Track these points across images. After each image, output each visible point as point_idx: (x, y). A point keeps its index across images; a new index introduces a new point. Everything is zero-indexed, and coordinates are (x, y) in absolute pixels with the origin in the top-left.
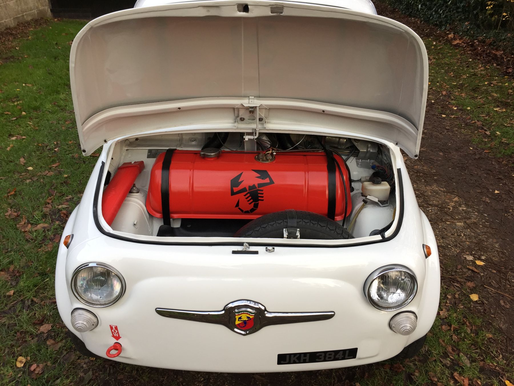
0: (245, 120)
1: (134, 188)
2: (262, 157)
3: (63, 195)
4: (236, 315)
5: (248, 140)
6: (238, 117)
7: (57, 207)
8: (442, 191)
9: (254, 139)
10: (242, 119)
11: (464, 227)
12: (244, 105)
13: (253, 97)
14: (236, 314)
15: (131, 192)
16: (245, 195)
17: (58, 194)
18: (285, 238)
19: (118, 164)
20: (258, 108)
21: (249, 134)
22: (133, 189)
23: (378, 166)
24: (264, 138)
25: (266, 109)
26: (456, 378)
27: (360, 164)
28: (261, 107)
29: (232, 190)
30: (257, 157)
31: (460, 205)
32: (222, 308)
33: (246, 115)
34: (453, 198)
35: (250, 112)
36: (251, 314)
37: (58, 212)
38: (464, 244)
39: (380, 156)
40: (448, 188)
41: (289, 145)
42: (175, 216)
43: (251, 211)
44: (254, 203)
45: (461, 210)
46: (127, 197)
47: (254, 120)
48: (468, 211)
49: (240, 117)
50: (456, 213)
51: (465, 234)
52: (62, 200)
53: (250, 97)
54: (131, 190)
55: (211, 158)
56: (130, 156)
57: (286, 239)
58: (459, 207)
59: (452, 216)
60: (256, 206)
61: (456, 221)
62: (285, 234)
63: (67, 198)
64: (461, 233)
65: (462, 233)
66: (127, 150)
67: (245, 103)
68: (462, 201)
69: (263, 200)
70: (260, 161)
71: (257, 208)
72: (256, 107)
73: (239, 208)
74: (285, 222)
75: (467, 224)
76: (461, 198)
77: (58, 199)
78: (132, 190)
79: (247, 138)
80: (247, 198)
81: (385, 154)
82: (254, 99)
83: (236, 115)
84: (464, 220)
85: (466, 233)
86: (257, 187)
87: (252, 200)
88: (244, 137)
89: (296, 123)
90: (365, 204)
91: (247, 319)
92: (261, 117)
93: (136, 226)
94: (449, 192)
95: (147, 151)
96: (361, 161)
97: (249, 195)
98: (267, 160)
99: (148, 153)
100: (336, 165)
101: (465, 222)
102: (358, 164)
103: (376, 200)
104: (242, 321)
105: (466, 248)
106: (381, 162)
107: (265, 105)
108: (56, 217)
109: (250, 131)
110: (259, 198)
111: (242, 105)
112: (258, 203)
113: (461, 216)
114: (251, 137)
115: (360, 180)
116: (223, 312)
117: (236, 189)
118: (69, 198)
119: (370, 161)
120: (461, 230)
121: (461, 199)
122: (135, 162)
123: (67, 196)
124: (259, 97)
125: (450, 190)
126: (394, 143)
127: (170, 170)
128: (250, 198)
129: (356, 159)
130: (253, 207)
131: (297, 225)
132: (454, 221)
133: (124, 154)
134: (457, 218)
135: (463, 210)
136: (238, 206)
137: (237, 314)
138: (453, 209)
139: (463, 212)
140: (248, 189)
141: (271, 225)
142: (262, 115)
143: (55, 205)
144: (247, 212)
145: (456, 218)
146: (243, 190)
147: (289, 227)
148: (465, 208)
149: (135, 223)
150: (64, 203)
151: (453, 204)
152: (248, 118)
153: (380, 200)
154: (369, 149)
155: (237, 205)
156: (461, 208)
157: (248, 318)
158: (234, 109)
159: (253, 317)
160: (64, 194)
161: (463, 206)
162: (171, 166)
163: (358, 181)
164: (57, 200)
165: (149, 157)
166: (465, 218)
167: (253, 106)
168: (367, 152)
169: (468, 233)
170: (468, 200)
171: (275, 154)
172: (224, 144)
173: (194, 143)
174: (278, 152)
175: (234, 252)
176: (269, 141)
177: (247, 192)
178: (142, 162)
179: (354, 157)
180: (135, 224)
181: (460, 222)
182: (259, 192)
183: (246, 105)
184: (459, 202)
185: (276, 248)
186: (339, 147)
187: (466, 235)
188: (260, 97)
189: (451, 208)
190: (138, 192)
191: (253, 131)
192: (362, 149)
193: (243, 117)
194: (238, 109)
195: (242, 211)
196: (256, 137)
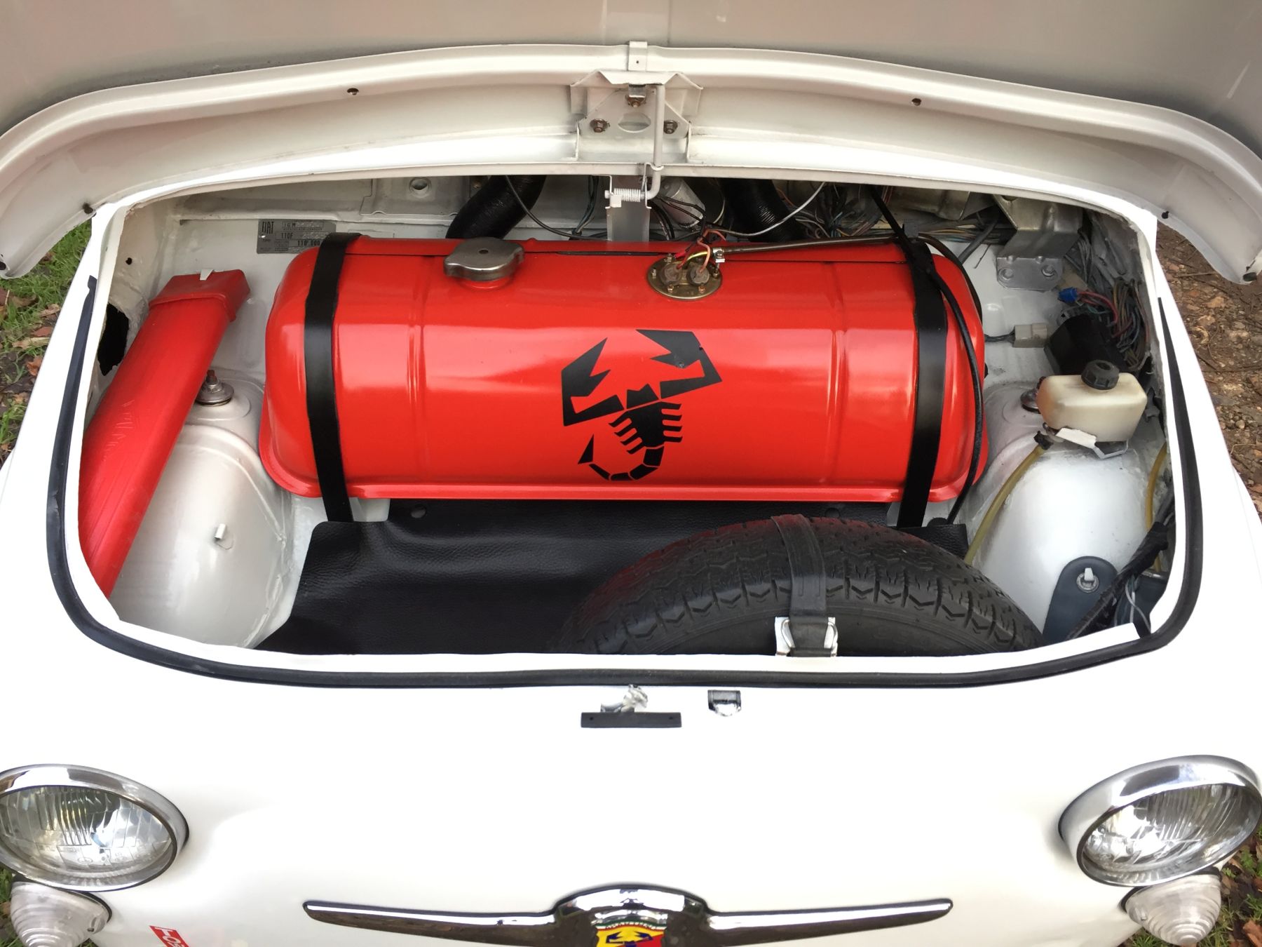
0: (608, 130)
1: (213, 386)
2: (674, 279)
3: (32, 303)
4: (597, 930)
5: (620, 206)
6: (582, 114)
7: (15, 345)
8: (1175, 273)
9: (643, 201)
10: (600, 125)
11: (1245, 398)
12: (606, 75)
13: (644, 45)
14: (599, 927)
15: (201, 402)
16: (614, 424)
17: (17, 302)
18: (782, 654)
19: (151, 282)
20: (662, 90)
21: (624, 182)
22: (209, 390)
23: (1085, 296)
24: (681, 195)
25: (692, 90)
26: (1253, 938)
27: (1009, 272)
28: (676, 85)
29: (568, 406)
30: (654, 274)
31: (1230, 323)
32: (548, 905)
33: (615, 113)
34: (1209, 300)
35: (632, 102)
36: (654, 928)
37: (21, 363)
38: (1247, 456)
39: (1084, 247)
40: (1192, 264)
41: (766, 214)
42: (369, 490)
43: (639, 475)
44: (645, 449)
45: (1235, 340)
46: (190, 424)
47: (644, 125)
48: (1253, 343)
49: (590, 118)
50: (1221, 351)
51: (1250, 422)
52: (31, 319)
53: (633, 45)
54: (199, 396)
55: (486, 282)
56: (194, 243)
57: (785, 657)
58: (1228, 331)
59: (1209, 361)
60: (654, 458)
61: (1221, 378)
62: (783, 640)
63: (45, 312)
64: (1237, 418)
65: (1241, 418)
66: (183, 222)
67: (610, 70)
68: (1234, 307)
69: (678, 440)
70: (667, 292)
71: (658, 464)
72: (654, 86)
73: (594, 466)
74: (782, 590)
75: (1253, 387)
76: (1231, 296)
77: (17, 317)
78: (205, 393)
79: (617, 198)
80: (620, 434)
81: (1106, 243)
82: (645, 51)
83: (576, 108)
84: (1243, 374)
85: (1253, 419)
86: (659, 396)
87: (639, 441)
88: (607, 194)
89: (797, 135)
90: (1040, 450)
91: (640, 939)
92: (671, 119)
93: (226, 544)
94: (1197, 279)
95: (255, 228)
96: (1014, 259)
97: (628, 422)
98: (694, 288)
99: (260, 234)
100: (947, 304)
101: (1248, 381)
102: (1000, 272)
103: (1090, 442)
104: (621, 942)
105: (1253, 470)
106: (1089, 272)
107: (689, 76)
108: (17, 380)
109: (630, 171)
110: (666, 433)
111: (600, 76)
112: (663, 448)
113: (1235, 359)
114: (634, 195)
115: (1013, 333)
116: (551, 919)
117: (580, 404)
118: (52, 312)
119: (1042, 260)
120: (1238, 410)
121: (1230, 301)
122: (213, 275)
123: (47, 308)
124: (667, 44)
125: (1198, 271)
126: (1154, 212)
127: (336, 326)
128: (633, 431)
129: (997, 254)
130: (642, 462)
131: (828, 603)
132: (1216, 379)
133: (173, 237)
134: (1223, 366)
135: (1240, 339)
136: (591, 460)
137: (604, 927)
138: (1209, 337)
139: (1240, 346)
140: (624, 402)
141: (726, 602)
142: (674, 110)
143: (11, 337)
144: (621, 478)
145: (1220, 366)
146: (610, 405)
147: (795, 615)
148: (1245, 334)
149: (219, 535)
150: (37, 329)
151: (1210, 319)
152: (621, 119)
153: (1101, 440)
154: (1049, 222)
155: (587, 456)
156: (1233, 334)
157: (642, 935)
158: (568, 88)
159: (662, 933)
160: (37, 300)
161: (1239, 325)
162: (341, 310)
163: (1003, 339)
164: (16, 322)
165: (263, 248)
166: (1246, 368)
167: (642, 83)
168: (1043, 231)
169: (1256, 418)
170: (1253, 304)
171: (723, 261)
172: (529, 207)
173: (422, 194)
174: (734, 253)
175: (590, 720)
176: (696, 207)
177: (621, 413)
178: (238, 274)
179: (989, 245)
180: (217, 540)
181: (1232, 381)
182: (665, 411)
183: (616, 79)
184: (1227, 312)
185: (746, 693)
186: (942, 215)
187: (1251, 425)
188: (669, 44)
189: (1206, 333)
190: (228, 401)
191: (639, 170)
192: (1025, 224)
193: (600, 117)
194: (585, 92)
195: (604, 474)
196: (650, 195)
